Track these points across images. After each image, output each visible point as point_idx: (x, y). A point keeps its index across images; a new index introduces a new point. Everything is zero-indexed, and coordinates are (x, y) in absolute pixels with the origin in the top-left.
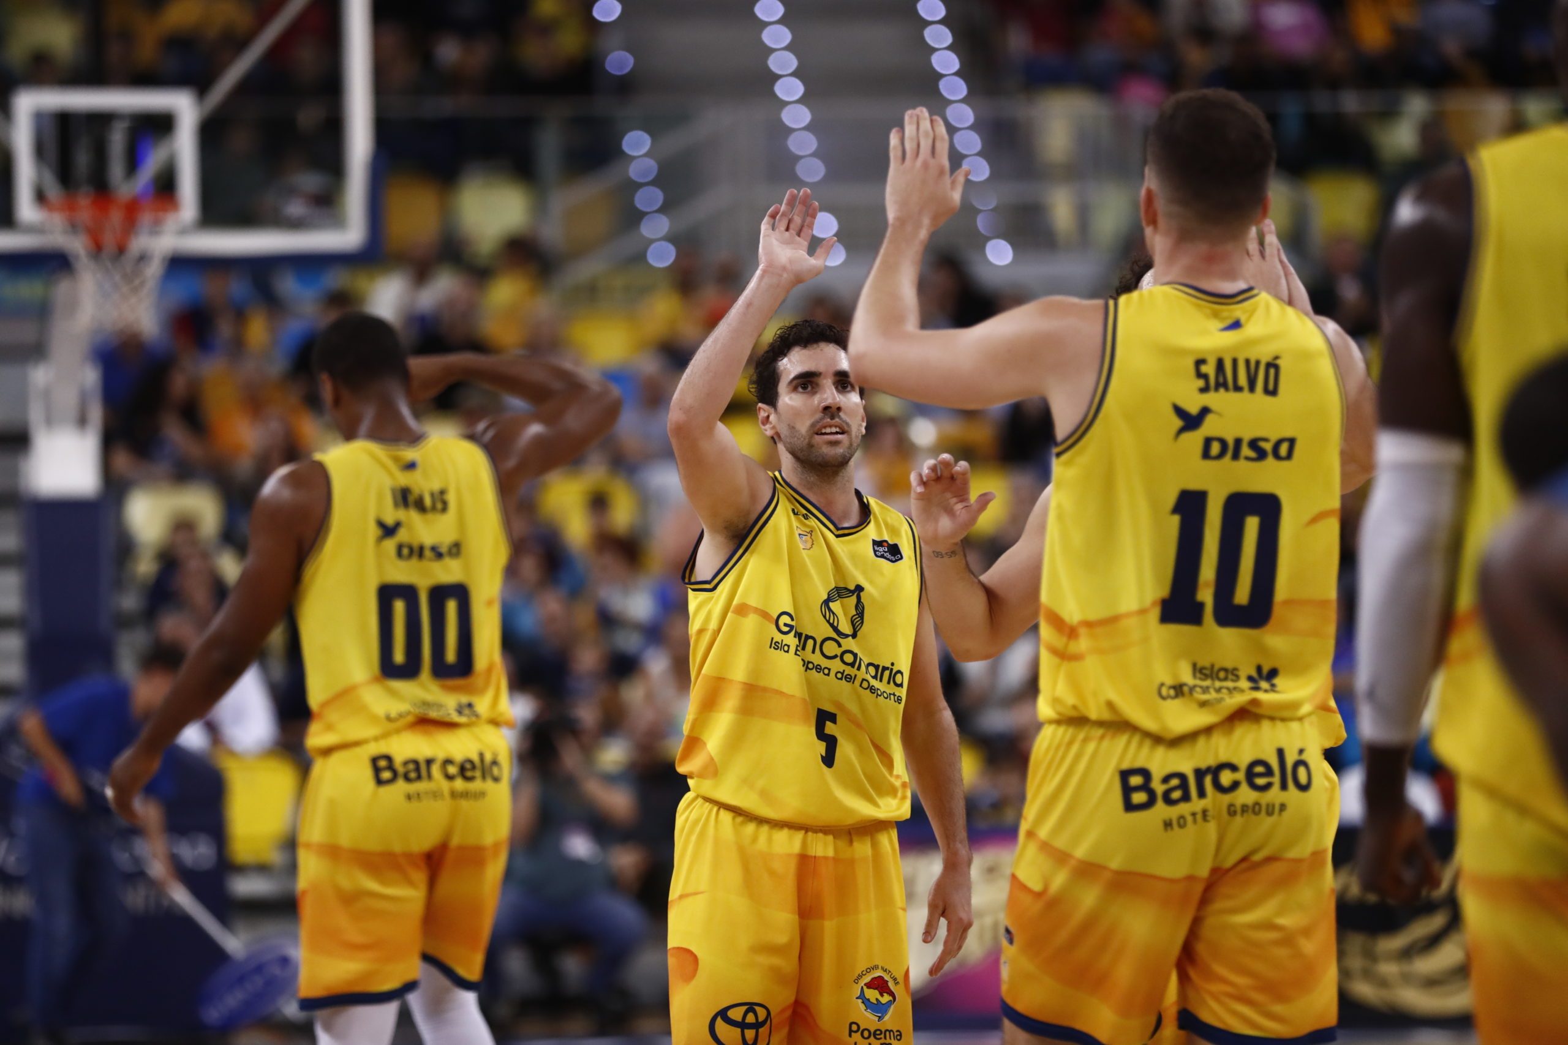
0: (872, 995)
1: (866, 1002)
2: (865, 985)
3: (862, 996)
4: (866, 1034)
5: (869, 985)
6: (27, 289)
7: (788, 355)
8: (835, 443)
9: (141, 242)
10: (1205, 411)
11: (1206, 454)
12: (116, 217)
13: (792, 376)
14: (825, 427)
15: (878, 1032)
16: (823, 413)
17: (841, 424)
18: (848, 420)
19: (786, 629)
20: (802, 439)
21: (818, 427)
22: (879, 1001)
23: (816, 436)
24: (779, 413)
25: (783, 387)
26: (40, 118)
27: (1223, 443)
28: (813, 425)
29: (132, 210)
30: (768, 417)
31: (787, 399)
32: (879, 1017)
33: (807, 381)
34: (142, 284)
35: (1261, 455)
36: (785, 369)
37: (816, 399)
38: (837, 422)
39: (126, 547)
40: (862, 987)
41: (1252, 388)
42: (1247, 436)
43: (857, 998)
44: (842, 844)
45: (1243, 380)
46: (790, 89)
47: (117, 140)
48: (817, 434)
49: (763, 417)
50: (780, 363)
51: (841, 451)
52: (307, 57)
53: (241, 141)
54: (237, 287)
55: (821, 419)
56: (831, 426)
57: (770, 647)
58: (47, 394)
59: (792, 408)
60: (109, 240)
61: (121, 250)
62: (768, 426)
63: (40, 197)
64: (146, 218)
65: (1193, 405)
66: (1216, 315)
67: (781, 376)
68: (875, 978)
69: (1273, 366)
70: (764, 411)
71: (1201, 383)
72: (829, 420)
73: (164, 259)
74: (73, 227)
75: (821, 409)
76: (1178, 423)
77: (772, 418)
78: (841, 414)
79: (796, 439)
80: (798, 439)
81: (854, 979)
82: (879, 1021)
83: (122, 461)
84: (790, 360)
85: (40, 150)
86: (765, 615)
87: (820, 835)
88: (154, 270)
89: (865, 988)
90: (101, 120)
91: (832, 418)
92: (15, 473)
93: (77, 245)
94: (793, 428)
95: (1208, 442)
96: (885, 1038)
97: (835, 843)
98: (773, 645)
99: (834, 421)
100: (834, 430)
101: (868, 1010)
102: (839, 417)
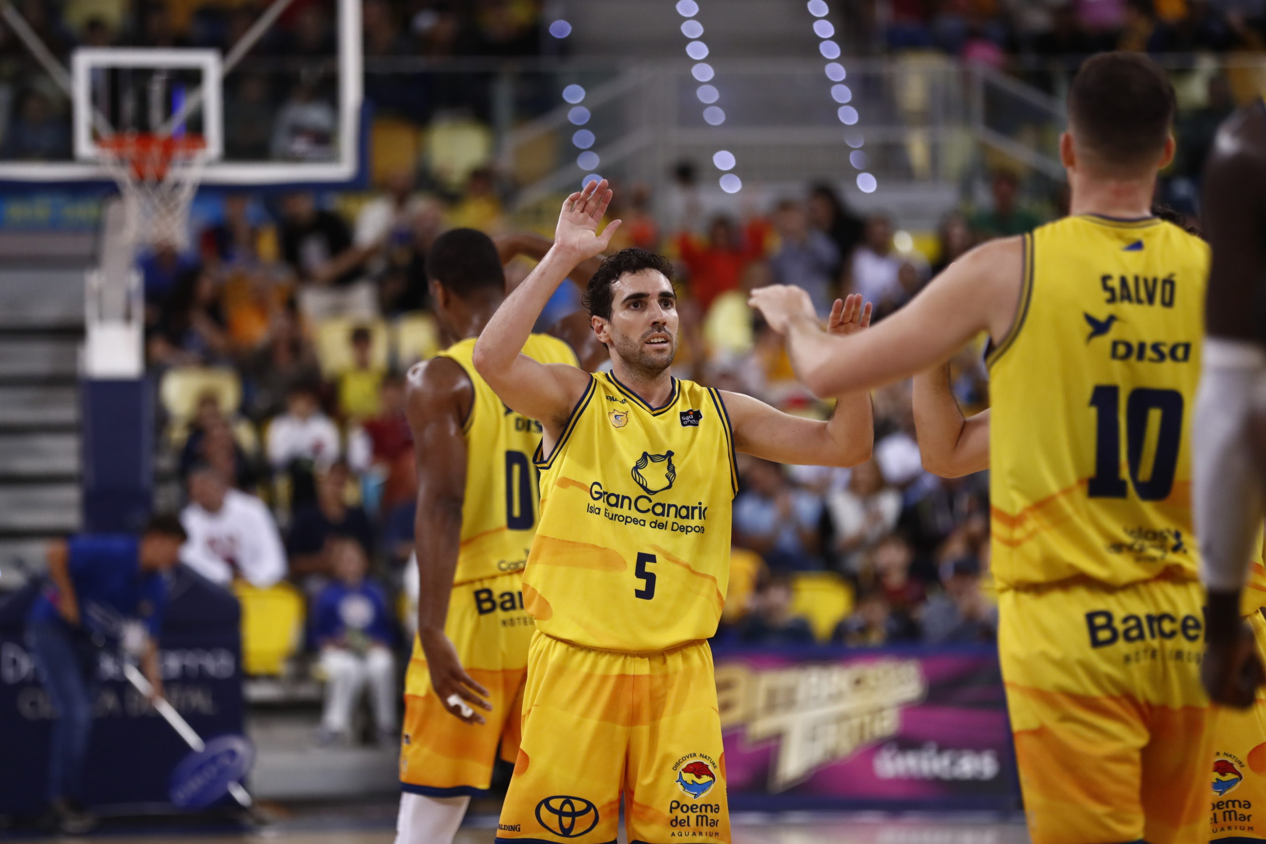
0: (689, 777)
1: (685, 785)
2: (683, 770)
3: (680, 779)
4: (685, 809)
5: (686, 770)
6: (83, 210)
7: (620, 279)
8: (661, 351)
9: (175, 173)
10: (1112, 319)
11: (1114, 355)
12: (156, 152)
13: (625, 296)
14: (653, 338)
15: (695, 807)
16: (651, 327)
17: (666, 336)
18: (670, 332)
19: (596, 496)
20: (635, 347)
21: (648, 337)
22: (695, 782)
23: (646, 345)
24: (613, 325)
25: (616, 304)
26: (95, 72)
27: (1129, 346)
28: (643, 336)
29: (168, 147)
30: (602, 327)
31: (620, 314)
32: (695, 795)
33: (637, 301)
34: (177, 206)
35: (1162, 357)
36: (618, 290)
37: (646, 314)
38: (663, 334)
39: (163, 418)
40: (680, 772)
41: (1151, 299)
42: (1149, 340)
43: (677, 782)
44: (657, 664)
45: (1143, 295)
46: (698, 51)
47: (157, 90)
48: (647, 343)
49: (598, 327)
50: (613, 285)
51: (666, 356)
52: (309, 22)
53: (253, 90)
54: (251, 210)
55: (651, 332)
56: (658, 337)
57: (588, 511)
58: (100, 295)
59: (626, 322)
60: (150, 171)
61: (160, 179)
62: (602, 334)
63: (95, 137)
64: (179, 154)
65: (1101, 313)
66: (1120, 237)
67: (614, 296)
68: (691, 764)
69: (1169, 282)
70: (599, 322)
71: (1107, 295)
72: (657, 332)
73: (194, 186)
74: (121, 161)
75: (650, 323)
76: (1089, 329)
77: (606, 328)
78: (665, 327)
79: (629, 346)
80: (631, 346)
81: (672, 767)
82: (694, 798)
83: (160, 349)
84: (622, 283)
85: (95, 99)
86: (582, 486)
87: (638, 659)
88: (186, 195)
89: (682, 772)
90: (144, 74)
91: (659, 330)
92: (74, 357)
93: (124, 175)
94: (627, 337)
95: (1115, 344)
96: (701, 811)
97: (650, 664)
98: (589, 510)
99: (660, 334)
100: (660, 340)
101: (686, 790)
102: (665, 330)
